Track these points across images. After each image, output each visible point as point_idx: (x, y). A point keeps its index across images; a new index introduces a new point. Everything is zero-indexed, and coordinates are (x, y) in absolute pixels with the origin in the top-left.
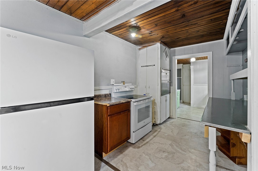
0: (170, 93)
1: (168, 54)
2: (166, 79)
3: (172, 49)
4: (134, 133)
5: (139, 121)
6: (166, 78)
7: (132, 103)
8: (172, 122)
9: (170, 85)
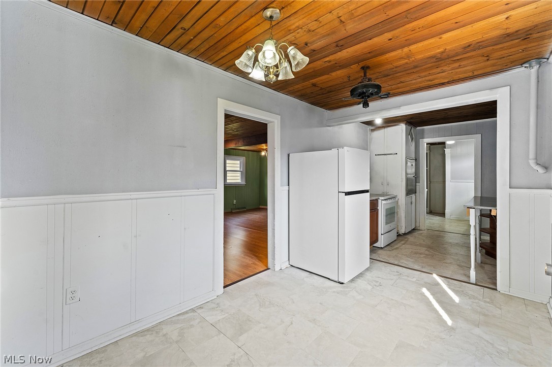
0: (416, 193)
1: (414, 137)
2: (412, 171)
3: (418, 128)
4: (382, 236)
5: (387, 223)
6: (412, 169)
7: (380, 201)
8: (422, 234)
9: (416, 182)
